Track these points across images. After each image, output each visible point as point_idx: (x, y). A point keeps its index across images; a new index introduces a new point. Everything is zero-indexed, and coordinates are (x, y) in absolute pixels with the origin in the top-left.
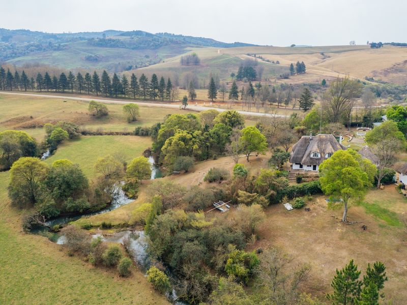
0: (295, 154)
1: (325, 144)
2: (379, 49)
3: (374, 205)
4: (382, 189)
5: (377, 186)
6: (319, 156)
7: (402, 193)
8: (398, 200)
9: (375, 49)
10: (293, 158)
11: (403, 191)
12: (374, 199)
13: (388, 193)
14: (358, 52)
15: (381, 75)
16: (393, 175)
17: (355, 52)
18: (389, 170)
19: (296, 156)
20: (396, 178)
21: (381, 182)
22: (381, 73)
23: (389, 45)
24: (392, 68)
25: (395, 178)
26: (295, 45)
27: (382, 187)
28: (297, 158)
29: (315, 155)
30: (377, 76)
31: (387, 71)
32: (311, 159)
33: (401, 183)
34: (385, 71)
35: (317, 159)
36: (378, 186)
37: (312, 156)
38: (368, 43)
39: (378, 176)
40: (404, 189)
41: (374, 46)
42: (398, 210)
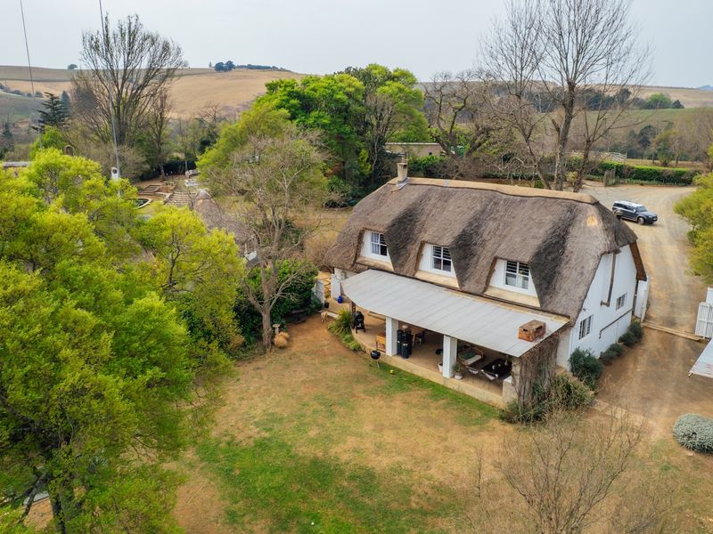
2: (228, 73)
3: (262, 445)
4: (282, 348)
5: (260, 338)
7: (358, 349)
8: (359, 388)
9: (222, 73)
11: (359, 337)
12: (259, 409)
13: (307, 359)
16: (312, 283)
17: (190, 77)
18: (295, 263)
20: (323, 290)
21: (273, 320)
23: (245, 69)
25: (319, 292)
26: (76, 66)
27: (280, 338)
33: (347, 307)
36: (266, 341)
38: (210, 65)
39: (259, 297)
40: (363, 328)
41: (220, 67)
42: (380, 447)
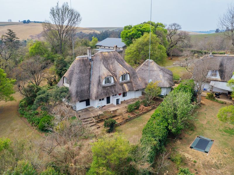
0: (77, 87)
1: (112, 64)
2: (28, 24)
6: (112, 81)
7: (223, 103)
9: (26, 24)
10: (77, 92)
14: (16, 25)
15: (36, 38)
17: (14, 25)
19: (79, 89)
22: (36, 37)
24: (41, 34)
28: (82, 91)
29: (108, 80)
30: (34, 39)
31: (39, 35)
32: (104, 87)
34: (37, 35)
35: (111, 87)
37: (103, 83)
38: (19, 21)
41: (24, 22)
